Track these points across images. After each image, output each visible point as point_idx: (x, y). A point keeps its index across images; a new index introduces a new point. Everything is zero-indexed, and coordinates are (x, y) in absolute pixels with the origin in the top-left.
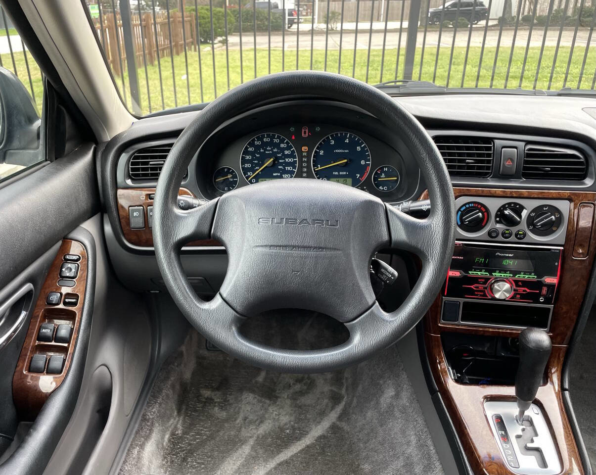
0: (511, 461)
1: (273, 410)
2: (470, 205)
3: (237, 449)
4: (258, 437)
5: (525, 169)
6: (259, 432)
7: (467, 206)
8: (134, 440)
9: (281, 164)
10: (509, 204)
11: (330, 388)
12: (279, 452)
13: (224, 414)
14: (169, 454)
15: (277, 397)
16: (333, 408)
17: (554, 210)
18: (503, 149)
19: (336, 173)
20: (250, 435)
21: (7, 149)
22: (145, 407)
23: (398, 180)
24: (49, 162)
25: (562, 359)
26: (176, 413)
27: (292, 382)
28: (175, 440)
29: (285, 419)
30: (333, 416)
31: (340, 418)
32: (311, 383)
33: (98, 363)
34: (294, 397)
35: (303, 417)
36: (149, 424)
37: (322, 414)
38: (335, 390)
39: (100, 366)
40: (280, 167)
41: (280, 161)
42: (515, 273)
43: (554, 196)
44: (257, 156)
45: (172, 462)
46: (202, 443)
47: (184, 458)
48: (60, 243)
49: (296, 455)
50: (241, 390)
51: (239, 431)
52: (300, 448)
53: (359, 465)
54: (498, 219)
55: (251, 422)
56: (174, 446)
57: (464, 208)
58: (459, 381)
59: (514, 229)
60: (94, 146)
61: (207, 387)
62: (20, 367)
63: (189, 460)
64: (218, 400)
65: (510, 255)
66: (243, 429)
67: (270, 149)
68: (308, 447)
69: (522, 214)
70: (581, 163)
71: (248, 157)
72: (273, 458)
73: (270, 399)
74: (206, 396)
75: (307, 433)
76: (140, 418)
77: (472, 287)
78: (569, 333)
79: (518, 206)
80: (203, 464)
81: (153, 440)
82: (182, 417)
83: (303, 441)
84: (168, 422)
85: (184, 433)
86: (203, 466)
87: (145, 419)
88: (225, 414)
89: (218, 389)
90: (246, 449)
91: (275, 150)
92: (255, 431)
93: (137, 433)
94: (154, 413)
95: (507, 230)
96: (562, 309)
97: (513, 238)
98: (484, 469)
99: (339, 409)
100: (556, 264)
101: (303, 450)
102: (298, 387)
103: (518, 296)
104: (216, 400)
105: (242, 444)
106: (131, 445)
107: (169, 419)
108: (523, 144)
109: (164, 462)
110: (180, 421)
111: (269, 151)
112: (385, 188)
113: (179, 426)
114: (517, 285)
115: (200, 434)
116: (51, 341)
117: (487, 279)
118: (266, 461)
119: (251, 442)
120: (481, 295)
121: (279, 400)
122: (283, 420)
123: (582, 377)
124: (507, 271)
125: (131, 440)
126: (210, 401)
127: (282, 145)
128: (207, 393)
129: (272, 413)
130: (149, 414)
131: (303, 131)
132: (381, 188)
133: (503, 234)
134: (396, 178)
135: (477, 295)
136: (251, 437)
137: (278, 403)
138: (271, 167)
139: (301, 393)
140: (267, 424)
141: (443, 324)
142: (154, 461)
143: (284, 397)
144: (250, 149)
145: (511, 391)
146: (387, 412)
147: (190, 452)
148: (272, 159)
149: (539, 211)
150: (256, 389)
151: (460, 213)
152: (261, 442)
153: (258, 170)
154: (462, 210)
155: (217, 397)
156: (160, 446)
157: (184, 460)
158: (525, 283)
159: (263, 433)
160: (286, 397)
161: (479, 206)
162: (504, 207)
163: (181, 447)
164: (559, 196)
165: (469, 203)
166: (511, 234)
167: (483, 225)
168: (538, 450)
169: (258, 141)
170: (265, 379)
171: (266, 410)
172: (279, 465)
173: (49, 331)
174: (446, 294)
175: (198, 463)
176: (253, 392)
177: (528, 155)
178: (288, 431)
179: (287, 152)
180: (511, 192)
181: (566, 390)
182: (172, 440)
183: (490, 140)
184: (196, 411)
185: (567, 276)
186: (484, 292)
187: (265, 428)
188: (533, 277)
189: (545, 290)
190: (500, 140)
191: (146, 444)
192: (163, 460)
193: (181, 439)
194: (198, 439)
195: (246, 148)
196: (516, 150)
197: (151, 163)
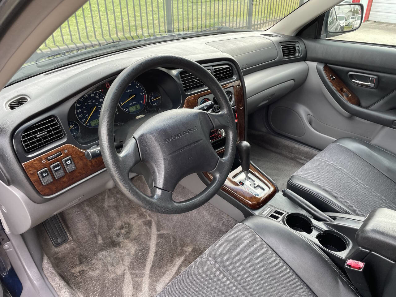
0: (255, 194)
1: (123, 250)
4: (128, 267)
6: (126, 265)
7: (202, 101)
11: (141, 221)
12: (145, 265)
15: (118, 243)
16: (150, 228)
19: (131, 104)
23: (160, 98)
27: (118, 231)
30: (154, 231)
31: (158, 230)
32: (128, 225)
34: (128, 238)
35: (140, 242)
37: (148, 234)
38: (143, 220)
41: (99, 107)
44: (85, 108)
50: (95, 254)
51: (115, 272)
61: (73, 267)
64: (87, 268)
66: (117, 270)
67: (90, 101)
68: (155, 252)
71: (79, 111)
72: (145, 270)
73: (115, 246)
74: (78, 271)
75: (149, 247)
77: (213, 136)
83: (151, 252)
88: (98, 271)
89: (81, 263)
90: (128, 277)
91: (94, 101)
92: (124, 266)
95: (218, 106)
99: (154, 226)
101: (155, 256)
102: (123, 231)
108: (211, 67)
111: (90, 102)
112: (155, 104)
115: (96, 291)
117: (217, 130)
119: (127, 272)
120: (216, 138)
121: (121, 244)
122: (132, 251)
126: (82, 272)
127: (97, 97)
128: (76, 270)
129: (124, 252)
131: (106, 85)
133: (217, 109)
136: (125, 270)
137: (121, 246)
138: (96, 111)
139: (128, 233)
140: (127, 258)
143: (122, 241)
148: (95, 107)
150: (103, 248)
152: (132, 268)
153: (88, 116)
154: (201, 104)
155: (84, 267)
159: (129, 263)
161: (207, 100)
165: (204, 99)
168: (258, 186)
169: (81, 99)
170: (103, 239)
172: (151, 270)
176: (103, 250)
177: (215, 72)
178: (140, 253)
179: (101, 100)
184: (80, 283)
185: (239, 117)
187: (128, 260)
194: (96, 294)
195: (76, 105)
197: (37, 136)
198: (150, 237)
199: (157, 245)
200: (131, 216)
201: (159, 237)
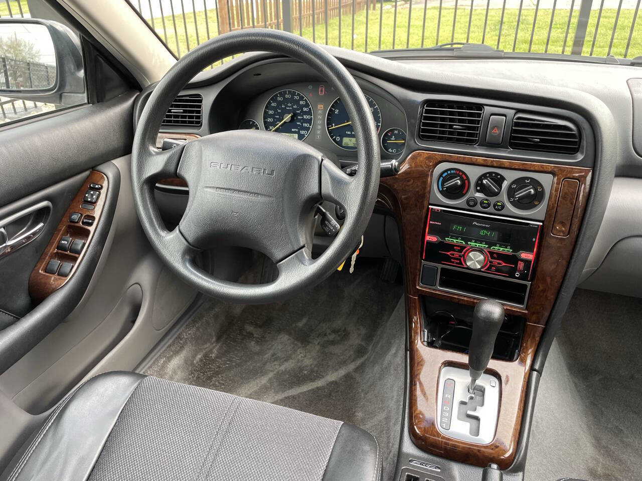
0: (444, 423)
1: (300, 353)
2: (452, 172)
3: (256, 378)
4: (278, 372)
5: (512, 138)
6: (280, 368)
7: (449, 172)
8: (164, 352)
9: (299, 120)
10: (491, 173)
11: (360, 343)
12: (291, 387)
13: (257, 348)
14: (198, 371)
15: (309, 342)
16: (354, 360)
17: (536, 183)
18: (492, 117)
19: (349, 133)
20: (272, 369)
21: (62, 92)
22: (183, 328)
24: (91, 105)
25: (538, 339)
26: (214, 339)
27: (329, 331)
28: (207, 361)
29: (308, 362)
30: (352, 367)
31: (357, 370)
32: (345, 335)
33: (132, 281)
34: (324, 346)
35: (324, 363)
36: (182, 342)
37: (343, 363)
38: (364, 344)
39: (134, 284)
40: (298, 123)
41: (299, 117)
42: (491, 244)
43: (537, 168)
44: (279, 111)
45: (198, 378)
46: (229, 369)
47: (210, 377)
48: (87, 173)
49: (304, 393)
50: (279, 331)
51: (265, 364)
52: (310, 388)
53: (355, 412)
54: (478, 188)
55: (276, 359)
56: (205, 365)
57: (446, 174)
58: (431, 344)
59: (493, 200)
60: (138, 94)
61: (251, 323)
62: (38, 267)
63: (214, 379)
64: (257, 336)
65: (487, 226)
66: (268, 363)
67: (290, 105)
68: (317, 388)
69: (503, 185)
70: (573, 136)
71: (271, 112)
72: (283, 392)
73: (302, 342)
74: (248, 331)
75: (323, 377)
76: (176, 336)
77: (448, 253)
78: (547, 314)
79: (499, 177)
80: (223, 385)
81: (182, 355)
82: (219, 344)
83: (316, 383)
84: (203, 344)
85: (217, 357)
86: (223, 386)
87: (180, 338)
88: (259, 348)
89: (260, 327)
90: (264, 380)
91: (295, 107)
92: (277, 367)
93: (168, 347)
94: (189, 334)
95: (487, 200)
96: (539, 287)
97: (491, 209)
98: (415, 427)
99: (359, 362)
100: (534, 240)
101: (313, 390)
102: (332, 337)
103: (494, 268)
104: (255, 336)
105: (263, 375)
106: (160, 355)
107: (205, 342)
108: (513, 112)
109: (190, 377)
110: (218, 347)
111: (289, 107)
112: (393, 151)
113: (215, 351)
114: (492, 257)
115: (231, 361)
116: (67, 251)
117: (463, 248)
118: (277, 392)
119: (271, 375)
120: (457, 263)
121: (310, 345)
122: (306, 362)
123: (632, 377)
124: (483, 241)
125: (161, 351)
126: (250, 335)
128: (249, 328)
129: (299, 355)
130: (184, 334)
131: (320, 89)
132: (390, 150)
133: (482, 203)
134: (403, 141)
135: (453, 262)
136: (272, 371)
137: (308, 347)
138: (290, 122)
139: (333, 343)
140: (290, 363)
141: (421, 287)
142: (179, 373)
143: (315, 344)
144: (273, 105)
145: (464, 359)
146: (386, 368)
147: (217, 374)
148: (290, 115)
149: (520, 183)
150: (292, 332)
151: (441, 178)
152: (279, 377)
153: (278, 124)
154: (444, 175)
155: (257, 333)
156: (189, 363)
157: (210, 378)
158: (500, 256)
159: (284, 370)
160: (317, 343)
161: (461, 174)
162: (484, 176)
163: (210, 368)
164: (541, 169)
165: (450, 169)
166: (489, 205)
167: (464, 192)
168: (477, 418)
169: (280, 97)
170: (305, 324)
171: (295, 351)
172: (286, 398)
173: (66, 242)
174: (424, 258)
175: (220, 383)
176: (290, 334)
177: (517, 124)
178: (306, 372)
179: (305, 109)
180: (492, 162)
181: (535, 370)
182: (205, 361)
183: (480, 107)
184: (234, 341)
185: (545, 253)
186: (460, 260)
187: (289, 365)
188: (508, 251)
189: (521, 265)
190: (490, 107)
191: (174, 357)
192: (189, 375)
193: (213, 361)
194: (228, 364)
195: (269, 103)
196: (504, 118)
197: (172, 111)
198: (340, 367)
199: (332, 383)
200: (362, 328)
201: (346, 377)
